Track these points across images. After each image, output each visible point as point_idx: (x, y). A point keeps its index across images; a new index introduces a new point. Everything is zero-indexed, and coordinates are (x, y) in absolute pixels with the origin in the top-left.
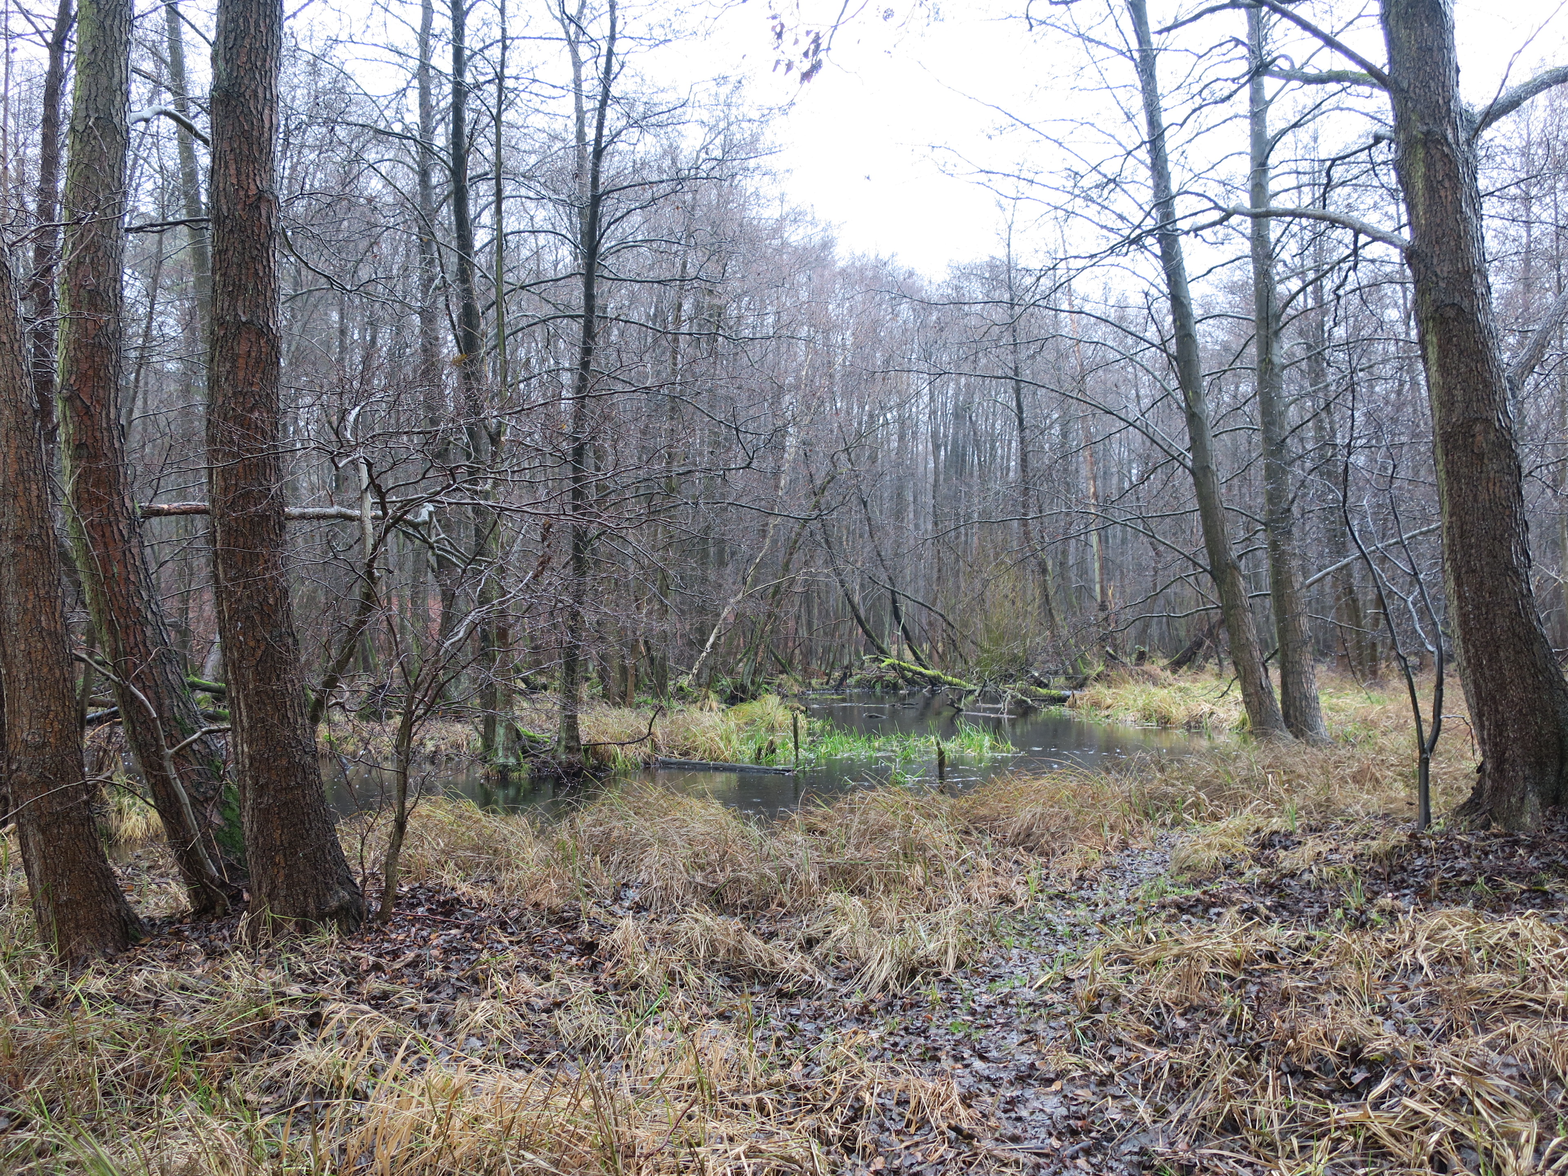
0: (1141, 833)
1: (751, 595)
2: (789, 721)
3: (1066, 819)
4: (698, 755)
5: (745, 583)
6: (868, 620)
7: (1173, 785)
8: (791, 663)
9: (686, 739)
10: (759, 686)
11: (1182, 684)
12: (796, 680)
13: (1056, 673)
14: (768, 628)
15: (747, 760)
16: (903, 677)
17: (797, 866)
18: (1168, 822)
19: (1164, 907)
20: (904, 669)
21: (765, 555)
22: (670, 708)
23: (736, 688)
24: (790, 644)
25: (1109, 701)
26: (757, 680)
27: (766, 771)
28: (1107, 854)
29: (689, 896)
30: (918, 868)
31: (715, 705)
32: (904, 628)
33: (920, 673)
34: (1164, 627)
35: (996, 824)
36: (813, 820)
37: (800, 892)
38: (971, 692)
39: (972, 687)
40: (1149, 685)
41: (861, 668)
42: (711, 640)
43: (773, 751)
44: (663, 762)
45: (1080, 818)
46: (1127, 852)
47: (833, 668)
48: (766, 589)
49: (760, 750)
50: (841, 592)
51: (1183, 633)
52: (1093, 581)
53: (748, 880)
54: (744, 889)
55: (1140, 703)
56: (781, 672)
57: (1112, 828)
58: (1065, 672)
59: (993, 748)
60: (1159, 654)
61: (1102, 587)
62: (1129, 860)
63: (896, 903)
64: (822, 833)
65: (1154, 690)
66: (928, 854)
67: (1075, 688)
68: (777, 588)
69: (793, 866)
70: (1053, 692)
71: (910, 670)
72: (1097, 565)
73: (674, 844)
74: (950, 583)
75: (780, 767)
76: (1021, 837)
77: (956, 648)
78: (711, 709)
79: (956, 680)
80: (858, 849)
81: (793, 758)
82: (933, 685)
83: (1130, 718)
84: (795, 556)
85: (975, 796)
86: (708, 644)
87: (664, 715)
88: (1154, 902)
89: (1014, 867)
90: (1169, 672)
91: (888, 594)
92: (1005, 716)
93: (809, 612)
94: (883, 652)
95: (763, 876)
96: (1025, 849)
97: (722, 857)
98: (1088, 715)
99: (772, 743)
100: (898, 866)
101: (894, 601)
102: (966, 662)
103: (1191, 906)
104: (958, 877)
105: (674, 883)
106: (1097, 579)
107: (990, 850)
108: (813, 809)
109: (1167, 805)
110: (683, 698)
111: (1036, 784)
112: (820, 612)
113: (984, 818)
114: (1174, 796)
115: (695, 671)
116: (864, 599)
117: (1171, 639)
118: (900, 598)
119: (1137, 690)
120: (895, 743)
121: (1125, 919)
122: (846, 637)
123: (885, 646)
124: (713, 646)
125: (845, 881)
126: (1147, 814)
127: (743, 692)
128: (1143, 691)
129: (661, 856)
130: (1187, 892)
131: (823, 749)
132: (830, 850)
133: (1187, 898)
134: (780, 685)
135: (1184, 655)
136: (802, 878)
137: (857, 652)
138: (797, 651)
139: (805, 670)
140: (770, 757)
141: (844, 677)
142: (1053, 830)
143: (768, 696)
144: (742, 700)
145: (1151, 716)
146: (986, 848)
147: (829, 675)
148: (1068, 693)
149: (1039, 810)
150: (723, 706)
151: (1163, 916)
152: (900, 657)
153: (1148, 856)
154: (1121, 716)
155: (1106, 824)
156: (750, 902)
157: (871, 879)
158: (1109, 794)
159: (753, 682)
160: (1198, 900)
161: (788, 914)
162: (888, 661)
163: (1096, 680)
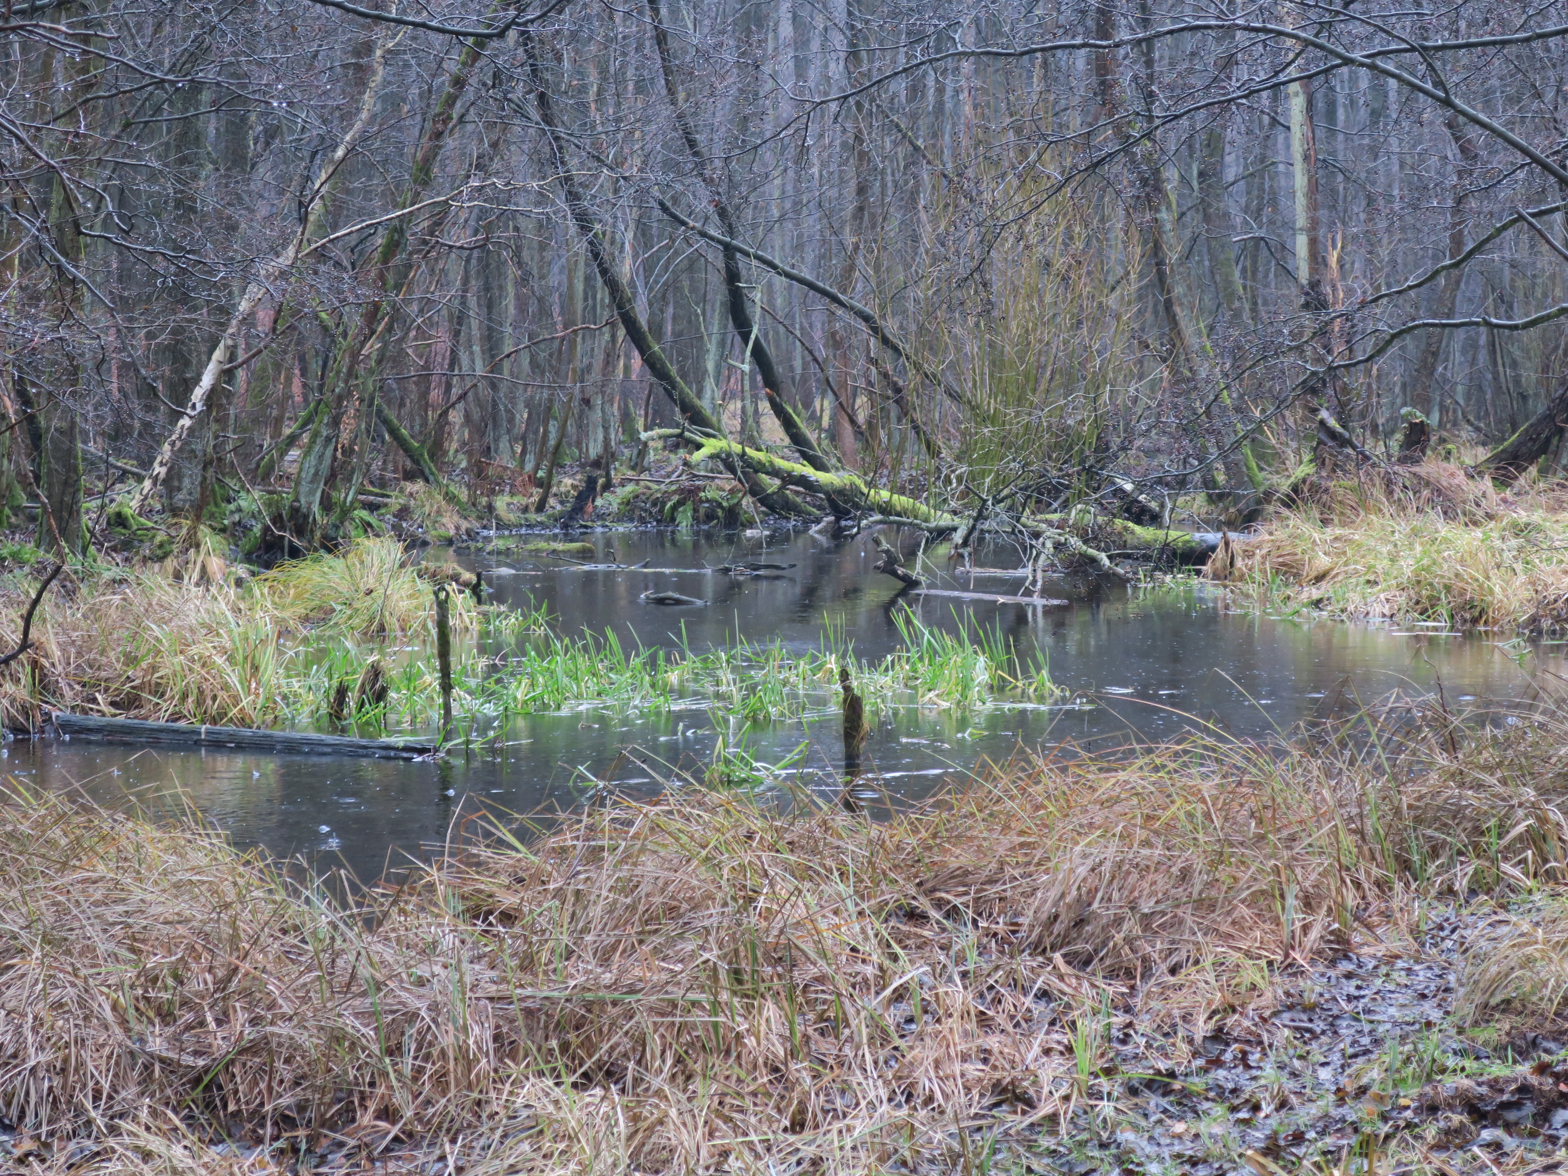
0: (1387, 916)
1: (321, 255)
2: (428, 614)
3: (1185, 875)
4: (167, 707)
5: (303, 219)
6: (657, 329)
7: (1479, 786)
8: (437, 450)
9: (131, 660)
10: (345, 513)
11: (1522, 516)
12: (450, 498)
13: (1182, 483)
14: (372, 347)
15: (304, 719)
16: (755, 490)
17: (434, 1007)
18: (1461, 885)
19: (1433, 1109)
20: (759, 467)
21: (364, 138)
22: (87, 575)
23: (277, 519)
24: (435, 395)
25: (1323, 561)
26: (338, 496)
27: (359, 752)
28: (1291, 969)
29: (129, 1093)
30: (770, 1010)
31: (215, 564)
32: (759, 354)
33: (802, 481)
34: (1483, 357)
35: (992, 891)
36: (485, 883)
37: (441, 1081)
38: (943, 534)
39: (945, 520)
40: (1434, 516)
41: (638, 465)
42: (207, 380)
43: (380, 695)
44: (66, 726)
45: (1223, 874)
46: (1345, 966)
47: (556, 464)
48: (365, 237)
49: (342, 692)
50: (581, 247)
51: (1530, 376)
52: (1289, 226)
53: (296, 1047)
54: (283, 1070)
55: (1407, 566)
56: (410, 476)
57: (1308, 903)
58: (1209, 483)
59: (998, 688)
60: (1466, 433)
61: (1313, 242)
62: (1350, 987)
63: (705, 1104)
64: (508, 917)
65: (1444, 530)
66: (801, 976)
67: (1231, 524)
68: (398, 230)
69: (422, 1006)
70: (1173, 534)
71: (775, 472)
72: (1300, 181)
73: (89, 950)
74: (893, 225)
75: (399, 741)
76: (1058, 928)
77: (904, 412)
78: (205, 578)
79: (902, 501)
80: (605, 960)
81: (436, 715)
82: (840, 513)
83: (1378, 609)
84: (450, 143)
85: (935, 817)
86: (198, 394)
87: (70, 594)
88: (1409, 1096)
89: (1039, 1009)
90: (1487, 483)
91: (715, 256)
92: (1038, 601)
93: (490, 305)
94: (697, 418)
95: (337, 1037)
96: (1069, 959)
97: (222, 984)
98: (1265, 599)
99: (376, 672)
100: (716, 1007)
101: (732, 276)
102: (933, 451)
103: (1506, 1106)
104: (879, 1036)
105: (86, 1055)
106: (1301, 221)
107: (973, 961)
108: (484, 853)
109: (1458, 839)
110: (126, 546)
111: (1107, 785)
112: (522, 307)
113: (962, 876)
114: (1481, 815)
115: (160, 470)
116: (648, 267)
117: (1498, 389)
118: (750, 269)
119: (1402, 528)
120: (726, 675)
121: (1329, 1141)
122: (595, 376)
123: (705, 405)
124: (211, 398)
125: (565, 1047)
126: (1405, 865)
127: (300, 531)
128: (1415, 533)
129: (51, 981)
130: (1497, 1070)
131: (519, 690)
132: (528, 964)
133: (1495, 1085)
134: (404, 513)
135: (1529, 437)
136: (447, 1040)
137: (626, 418)
138: (456, 417)
139: (478, 471)
140: (372, 712)
141: (589, 491)
142: (1146, 907)
143: (369, 543)
144: (295, 553)
145: (1434, 601)
146: (960, 959)
147: (545, 485)
148: (1212, 537)
149: (1111, 852)
150: (241, 570)
151: (1431, 1132)
152: (749, 437)
153: (1401, 978)
154: (1354, 601)
155: (1292, 892)
156: (302, 1107)
157: (641, 1042)
158: (1306, 810)
159: (327, 505)
160: (1524, 1089)
161: (407, 1140)
162: (711, 446)
163: (1289, 503)
